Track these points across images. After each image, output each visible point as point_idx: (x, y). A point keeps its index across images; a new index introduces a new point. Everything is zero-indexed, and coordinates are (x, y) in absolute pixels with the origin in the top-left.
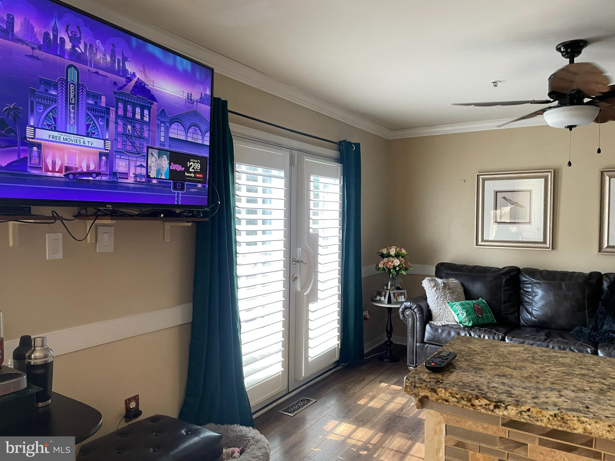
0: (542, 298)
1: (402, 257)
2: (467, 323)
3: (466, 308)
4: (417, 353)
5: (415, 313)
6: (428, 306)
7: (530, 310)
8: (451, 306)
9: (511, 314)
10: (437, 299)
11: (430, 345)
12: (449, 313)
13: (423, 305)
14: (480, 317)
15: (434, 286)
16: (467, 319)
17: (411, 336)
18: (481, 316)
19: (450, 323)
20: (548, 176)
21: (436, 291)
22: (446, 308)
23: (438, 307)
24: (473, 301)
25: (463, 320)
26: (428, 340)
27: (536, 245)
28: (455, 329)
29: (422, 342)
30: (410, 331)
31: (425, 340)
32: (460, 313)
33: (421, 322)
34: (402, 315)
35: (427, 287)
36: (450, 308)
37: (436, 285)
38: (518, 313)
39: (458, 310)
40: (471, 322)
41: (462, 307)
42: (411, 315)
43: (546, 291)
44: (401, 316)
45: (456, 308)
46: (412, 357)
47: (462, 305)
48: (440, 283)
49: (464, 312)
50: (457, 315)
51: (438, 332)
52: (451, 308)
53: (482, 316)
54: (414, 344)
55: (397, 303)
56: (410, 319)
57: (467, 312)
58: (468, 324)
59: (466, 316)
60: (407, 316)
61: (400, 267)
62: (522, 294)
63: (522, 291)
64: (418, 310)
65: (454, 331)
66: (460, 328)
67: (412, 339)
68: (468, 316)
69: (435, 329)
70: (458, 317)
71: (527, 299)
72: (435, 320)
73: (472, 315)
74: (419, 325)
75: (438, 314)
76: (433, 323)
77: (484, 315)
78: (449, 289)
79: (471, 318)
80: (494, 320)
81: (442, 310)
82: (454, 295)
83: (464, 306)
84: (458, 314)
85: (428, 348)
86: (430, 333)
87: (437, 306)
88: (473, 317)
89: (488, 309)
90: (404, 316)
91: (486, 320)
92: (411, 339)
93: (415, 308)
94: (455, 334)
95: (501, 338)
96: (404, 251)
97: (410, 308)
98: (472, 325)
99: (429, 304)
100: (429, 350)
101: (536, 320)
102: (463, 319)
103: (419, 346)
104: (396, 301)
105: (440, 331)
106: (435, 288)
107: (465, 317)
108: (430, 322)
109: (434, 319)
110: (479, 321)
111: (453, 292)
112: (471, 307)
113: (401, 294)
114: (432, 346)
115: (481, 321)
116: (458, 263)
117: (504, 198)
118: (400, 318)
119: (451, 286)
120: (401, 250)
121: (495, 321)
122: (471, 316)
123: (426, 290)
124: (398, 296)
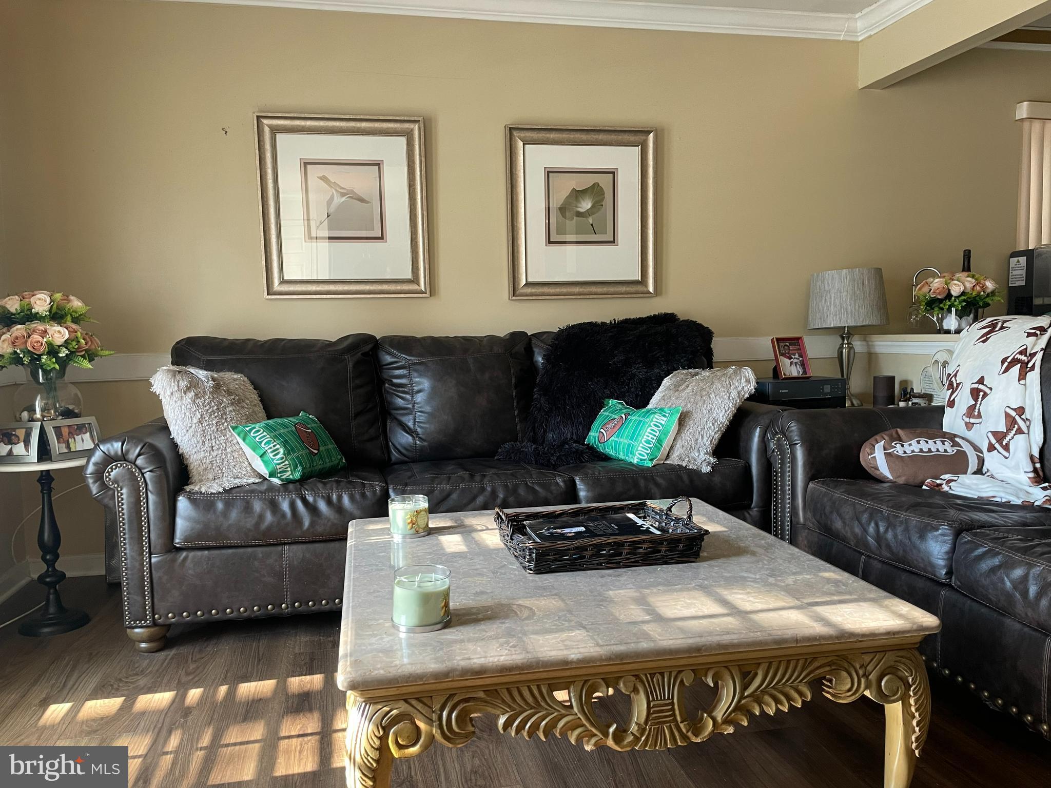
0: (433, 394)
1: (76, 320)
2: (290, 473)
3: (280, 435)
4: (155, 585)
5: (140, 469)
6: (175, 446)
7: (410, 424)
8: (242, 435)
9: (371, 439)
10: (200, 422)
11: (192, 554)
12: (236, 455)
13: (160, 443)
14: (316, 454)
15: (188, 389)
16: (287, 462)
17: (131, 538)
18: (316, 452)
19: (244, 481)
20: (412, 130)
21: (194, 402)
22: (228, 444)
23: (206, 443)
24: (290, 419)
25: (278, 467)
26: (186, 539)
27: (399, 287)
28: (261, 492)
29: (171, 548)
30: (126, 527)
31: (178, 541)
32: (269, 451)
33: (159, 493)
34: (95, 482)
35: (168, 393)
36: (240, 441)
37: (194, 384)
38: (384, 434)
39: (263, 445)
40: (299, 468)
41: (272, 434)
42: (127, 477)
43: (438, 378)
44: (94, 488)
45: (255, 437)
46: (139, 598)
47: (268, 428)
48: (203, 379)
49: (278, 446)
50: (261, 457)
51: (215, 511)
52: (244, 440)
53: (318, 450)
54: (143, 561)
55: (71, 455)
56: (124, 491)
57: (285, 444)
58: (292, 474)
59: (284, 454)
60: (116, 481)
61: (70, 347)
62: (388, 392)
63: (387, 385)
64: (150, 461)
65: (260, 499)
66: (272, 488)
67: (136, 548)
68: (289, 454)
69: (204, 503)
70: (262, 460)
71: (400, 402)
72: (201, 481)
73: (299, 450)
74: (155, 503)
75: (208, 461)
76: (196, 489)
77: (321, 449)
78: (229, 392)
79: (297, 457)
80: (341, 459)
81: (218, 449)
82: (243, 407)
83: (275, 431)
84: (262, 452)
85: (189, 561)
86: (188, 519)
87: (204, 442)
88: (302, 455)
89: (323, 434)
90: (104, 486)
91: (327, 460)
92: (131, 549)
93: (139, 455)
94: (265, 507)
95: (381, 490)
96: (76, 304)
97: (123, 457)
98: (301, 476)
99: (178, 440)
100: (191, 566)
101: (425, 444)
102: (279, 464)
103: (158, 562)
104: (66, 451)
105: (220, 506)
106: (191, 394)
107: (282, 458)
108: (188, 488)
109: (195, 477)
110: (315, 464)
111: (240, 401)
112: (292, 431)
113: (80, 429)
114: (199, 553)
115: (318, 465)
116: (231, 337)
117: (324, 179)
118: (91, 492)
119: (231, 387)
120: (69, 301)
121: (344, 461)
122: (296, 454)
123: (165, 402)
124: (71, 434)
